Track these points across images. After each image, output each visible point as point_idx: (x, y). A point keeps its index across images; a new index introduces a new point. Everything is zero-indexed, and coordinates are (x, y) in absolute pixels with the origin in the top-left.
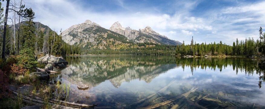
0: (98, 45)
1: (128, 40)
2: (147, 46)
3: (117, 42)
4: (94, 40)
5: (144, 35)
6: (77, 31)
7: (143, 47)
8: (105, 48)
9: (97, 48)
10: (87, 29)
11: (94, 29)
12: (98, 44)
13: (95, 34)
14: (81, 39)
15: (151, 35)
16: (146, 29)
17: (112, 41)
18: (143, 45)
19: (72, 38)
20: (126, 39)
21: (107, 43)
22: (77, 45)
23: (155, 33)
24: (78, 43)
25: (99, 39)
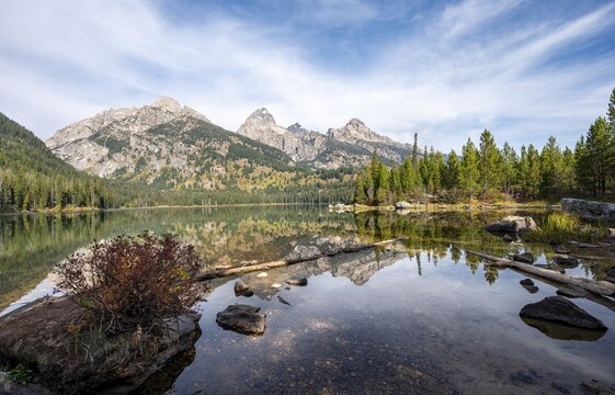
0: (198, 179)
1: (291, 164)
2: (347, 178)
3: (259, 170)
4: (185, 162)
5: (342, 147)
6: (124, 129)
7: (334, 180)
8: (222, 187)
9: (195, 185)
10: (161, 126)
11: (186, 129)
12: (200, 174)
13: (188, 143)
14: (142, 158)
15: (365, 145)
16: (350, 127)
17: (242, 165)
18: (335, 174)
19: (105, 151)
20: (288, 159)
21: (227, 171)
22: (125, 176)
23: (378, 136)
24: (131, 170)
25: (203, 159)
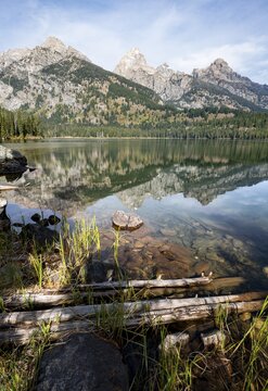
0: (85, 115)
1: (161, 103)
2: (211, 117)
3: (135, 107)
4: (74, 100)
5: (205, 87)
6: (22, 69)
7: (200, 119)
8: (105, 122)
9: (84, 120)
10: (52, 66)
11: (73, 69)
12: (86, 111)
13: (76, 82)
14: (40, 96)
15: (225, 86)
16: (214, 67)
17: (120, 103)
18: (200, 113)
19: (10, 89)
20: (159, 99)
21: (108, 108)
22: (29, 111)
23: (239, 77)
24: (33, 106)
25: (89, 97)
